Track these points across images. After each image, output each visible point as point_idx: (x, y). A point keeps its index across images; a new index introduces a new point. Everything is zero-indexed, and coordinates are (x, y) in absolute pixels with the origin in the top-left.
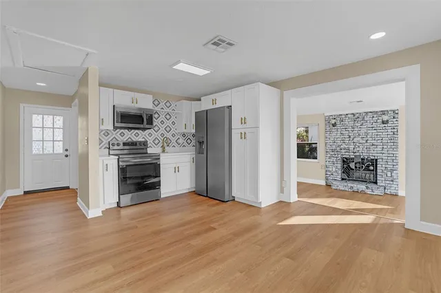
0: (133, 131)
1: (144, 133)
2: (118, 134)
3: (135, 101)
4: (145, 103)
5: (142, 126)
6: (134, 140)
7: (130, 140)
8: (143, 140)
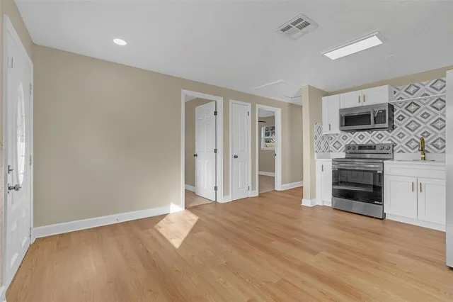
0: (374, 132)
1: (391, 134)
2: (357, 137)
3: (362, 99)
4: (378, 97)
5: (370, 127)
6: (376, 143)
7: (370, 143)
8: (390, 142)
